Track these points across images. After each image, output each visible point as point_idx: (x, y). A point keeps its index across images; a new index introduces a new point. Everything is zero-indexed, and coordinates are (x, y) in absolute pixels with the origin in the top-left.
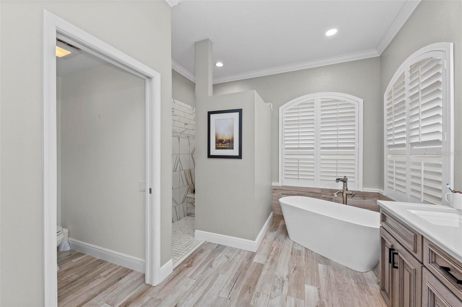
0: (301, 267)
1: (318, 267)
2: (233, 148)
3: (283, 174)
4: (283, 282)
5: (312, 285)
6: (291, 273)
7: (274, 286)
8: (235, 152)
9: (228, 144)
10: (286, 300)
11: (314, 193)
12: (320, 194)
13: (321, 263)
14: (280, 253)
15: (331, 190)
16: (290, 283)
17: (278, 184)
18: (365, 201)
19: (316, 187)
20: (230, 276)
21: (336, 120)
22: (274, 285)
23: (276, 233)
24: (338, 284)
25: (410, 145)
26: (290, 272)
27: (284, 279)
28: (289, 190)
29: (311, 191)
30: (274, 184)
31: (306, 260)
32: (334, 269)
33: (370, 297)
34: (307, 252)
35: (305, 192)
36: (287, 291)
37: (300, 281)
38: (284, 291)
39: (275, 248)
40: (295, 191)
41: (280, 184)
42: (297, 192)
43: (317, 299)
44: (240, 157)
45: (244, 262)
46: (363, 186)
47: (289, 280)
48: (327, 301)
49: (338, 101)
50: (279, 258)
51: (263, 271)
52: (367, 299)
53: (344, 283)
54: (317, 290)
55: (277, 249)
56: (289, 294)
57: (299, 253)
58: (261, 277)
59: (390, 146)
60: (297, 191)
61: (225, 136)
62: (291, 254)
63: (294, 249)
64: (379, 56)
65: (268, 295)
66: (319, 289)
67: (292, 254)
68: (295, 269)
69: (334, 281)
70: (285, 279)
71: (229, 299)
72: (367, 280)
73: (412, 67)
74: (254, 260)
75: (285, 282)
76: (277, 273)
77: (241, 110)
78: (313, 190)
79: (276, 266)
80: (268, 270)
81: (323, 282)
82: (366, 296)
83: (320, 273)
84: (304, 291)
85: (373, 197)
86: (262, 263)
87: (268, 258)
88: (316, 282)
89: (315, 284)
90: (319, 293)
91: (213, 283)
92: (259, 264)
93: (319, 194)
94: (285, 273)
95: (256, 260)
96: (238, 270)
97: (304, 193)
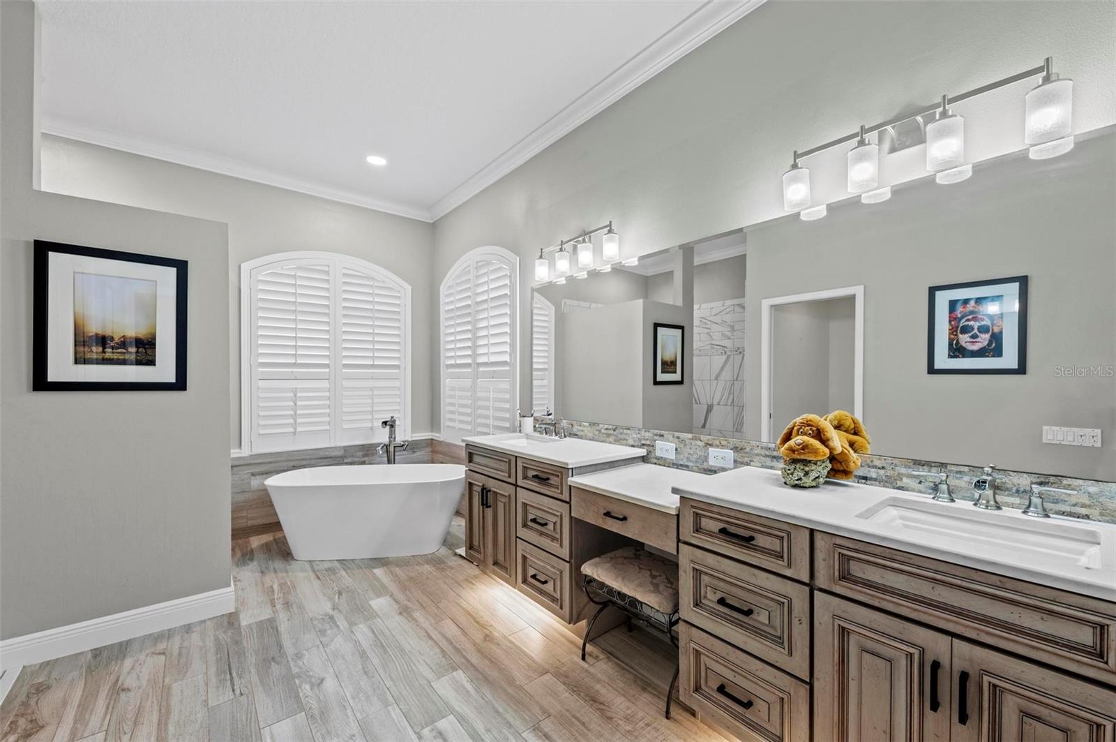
0: (348, 587)
1: (374, 574)
2: (151, 363)
3: (255, 427)
4: (332, 618)
5: (379, 597)
6: (337, 601)
7: (320, 631)
10: (352, 632)
11: (331, 457)
12: (343, 457)
13: (376, 568)
14: (294, 587)
15: (363, 445)
16: (344, 612)
17: (241, 453)
18: (415, 455)
19: (333, 445)
20: (205, 672)
21: (371, 315)
22: (317, 630)
23: (255, 563)
24: (411, 578)
25: (476, 365)
26: (334, 601)
27: (331, 614)
28: (271, 463)
29: (322, 454)
30: (235, 453)
31: (351, 575)
32: (398, 566)
33: (453, 571)
34: (344, 565)
35: (311, 459)
36: (346, 624)
37: (358, 603)
38: (341, 627)
39: (276, 587)
40: (287, 461)
41: (245, 452)
42: (292, 464)
43: (396, 606)
45: (221, 637)
46: (413, 431)
47: (340, 611)
48: (409, 601)
49: (373, 279)
50: (297, 594)
51: (280, 625)
52: (450, 574)
53: (419, 574)
54: (389, 599)
55: (282, 585)
56: (352, 624)
57: (331, 570)
58: (283, 636)
59: (448, 366)
60: (291, 460)
62: (317, 581)
63: (318, 571)
64: (431, 222)
65: (318, 646)
66: (391, 596)
67: (319, 578)
68: (340, 594)
69: (406, 577)
70: (331, 612)
71: (242, 695)
72: (443, 558)
73: (479, 264)
74: (244, 623)
75: (335, 616)
76: (311, 615)
77: (184, 263)
78: (327, 453)
79: (301, 607)
80: (288, 620)
81: (392, 587)
82: (448, 572)
83: (382, 579)
84: (373, 609)
85: (424, 447)
86: (267, 617)
87: (275, 606)
88: (381, 591)
89: (383, 593)
90: (394, 599)
91: (168, 705)
92: (261, 622)
93: (339, 457)
94: (327, 607)
95: (245, 620)
96: (217, 654)
97: (308, 462)
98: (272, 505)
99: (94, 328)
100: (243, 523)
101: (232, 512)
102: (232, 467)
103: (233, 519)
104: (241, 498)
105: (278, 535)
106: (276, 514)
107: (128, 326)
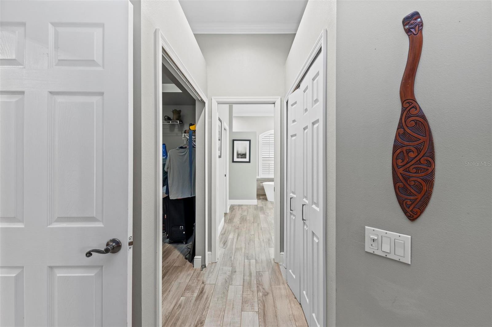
2: (246, 158)
3: (261, 170)
8: (247, 160)
9: (244, 156)
30: (258, 177)
41: (259, 177)
44: (249, 162)
61: (241, 151)
77: (250, 140)
98: (264, 190)
99: (240, 152)
100: (259, 193)
101: (257, 190)
102: (257, 180)
103: (257, 192)
104: (259, 187)
105: (266, 197)
106: (265, 192)
107: (243, 152)
